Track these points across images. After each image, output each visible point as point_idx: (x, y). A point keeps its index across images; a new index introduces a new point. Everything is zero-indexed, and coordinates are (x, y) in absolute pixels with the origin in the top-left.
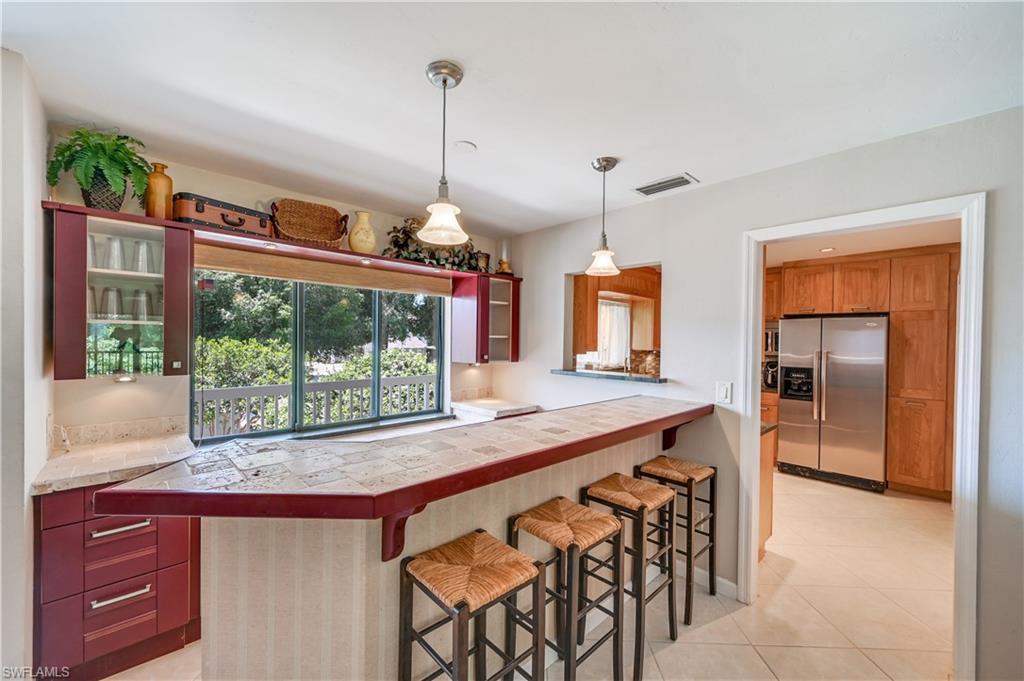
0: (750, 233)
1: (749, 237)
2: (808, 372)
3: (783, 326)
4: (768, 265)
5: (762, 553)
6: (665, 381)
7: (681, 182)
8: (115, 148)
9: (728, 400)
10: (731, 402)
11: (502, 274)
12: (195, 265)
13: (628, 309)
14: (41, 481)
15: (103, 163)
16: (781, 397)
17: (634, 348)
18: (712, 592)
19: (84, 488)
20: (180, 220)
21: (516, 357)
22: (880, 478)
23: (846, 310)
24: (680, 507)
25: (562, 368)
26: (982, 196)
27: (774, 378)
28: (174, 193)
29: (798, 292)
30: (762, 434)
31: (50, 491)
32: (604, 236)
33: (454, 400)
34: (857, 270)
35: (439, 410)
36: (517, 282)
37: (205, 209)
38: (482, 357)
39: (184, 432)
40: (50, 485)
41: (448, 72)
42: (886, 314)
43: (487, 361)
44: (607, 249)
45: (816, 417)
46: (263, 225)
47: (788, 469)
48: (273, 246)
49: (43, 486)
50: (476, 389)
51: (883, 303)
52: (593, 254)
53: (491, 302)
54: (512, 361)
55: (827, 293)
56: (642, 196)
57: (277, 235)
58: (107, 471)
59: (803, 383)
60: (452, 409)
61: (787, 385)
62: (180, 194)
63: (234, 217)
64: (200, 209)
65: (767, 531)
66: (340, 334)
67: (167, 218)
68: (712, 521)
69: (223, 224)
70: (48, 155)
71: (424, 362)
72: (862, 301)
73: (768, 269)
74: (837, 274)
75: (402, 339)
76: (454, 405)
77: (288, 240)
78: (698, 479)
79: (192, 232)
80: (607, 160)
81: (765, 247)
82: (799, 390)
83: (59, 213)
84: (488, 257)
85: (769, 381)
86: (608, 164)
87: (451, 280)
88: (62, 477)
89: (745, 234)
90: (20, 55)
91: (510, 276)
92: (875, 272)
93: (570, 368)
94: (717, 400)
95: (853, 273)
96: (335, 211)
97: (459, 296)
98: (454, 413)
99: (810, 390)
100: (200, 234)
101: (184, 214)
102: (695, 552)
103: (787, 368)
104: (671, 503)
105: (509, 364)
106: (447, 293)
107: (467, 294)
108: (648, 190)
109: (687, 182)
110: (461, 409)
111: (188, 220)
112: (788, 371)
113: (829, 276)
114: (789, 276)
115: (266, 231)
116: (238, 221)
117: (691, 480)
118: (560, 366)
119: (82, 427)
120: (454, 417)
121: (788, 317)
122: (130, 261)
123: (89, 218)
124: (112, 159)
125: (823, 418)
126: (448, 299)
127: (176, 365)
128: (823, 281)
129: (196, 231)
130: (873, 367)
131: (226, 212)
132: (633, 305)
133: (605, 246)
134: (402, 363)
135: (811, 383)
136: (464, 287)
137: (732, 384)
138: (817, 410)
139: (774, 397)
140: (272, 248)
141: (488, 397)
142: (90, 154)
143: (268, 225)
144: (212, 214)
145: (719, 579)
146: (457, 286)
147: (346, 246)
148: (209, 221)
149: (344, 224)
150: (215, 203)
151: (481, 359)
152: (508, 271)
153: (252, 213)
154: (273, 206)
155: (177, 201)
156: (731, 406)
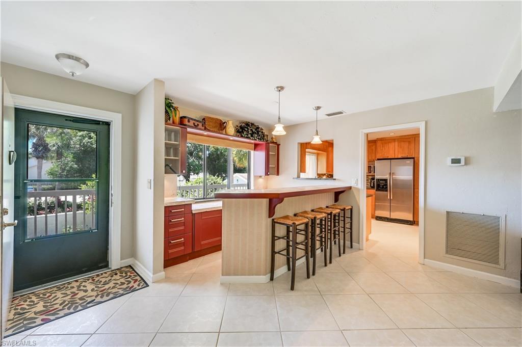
1: (362, 132)
2: (386, 180)
3: (377, 164)
4: (369, 139)
5: (367, 240)
6: (335, 179)
7: (341, 113)
9: (356, 185)
11: (273, 142)
13: (316, 157)
16: (376, 190)
17: (319, 173)
18: (351, 247)
19: (169, 206)
20: (183, 125)
21: (278, 174)
22: (412, 220)
23: (399, 157)
24: (342, 215)
25: (296, 177)
26: (424, 122)
27: (374, 184)
28: (180, 117)
29: (382, 150)
30: (367, 197)
32: (317, 131)
34: (404, 141)
36: (278, 145)
41: (281, 89)
42: (414, 158)
43: (269, 175)
45: (389, 198)
46: (203, 126)
47: (379, 218)
48: (206, 133)
51: (412, 154)
52: (312, 137)
53: (270, 153)
55: (393, 150)
56: (327, 117)
57: (205, 129)
59: (384, 185)
61: (378, 186)
62: (183, 116)
63: (196, 124)
64: (189, 122)
65: (369, 231)
67: (179, 124)
68: (351, 223)
69: (194, 126)
71: (221, 181)
72: (405, 153)
73: (369, 141)
74: (396, 143)
75: (197, 174)
77: (209, 131)
78: (347, 208)
80: (318, 107)
81: (367, 135)
82: (383, 187)
84: (267, 136)
85: (372, 185)
86: (318, 108)
87: (254, 145)
89: (361, 130)
90: (164, 82)
91: (276, 143)
92: (409, 142)
93: (299, 177)
94: (352, 185)
95: (402, 143)
96: (221, 120)
97: (257, 150)
99: (387, 188)
100: (189, 130)
101: (185, 123)
102: (346, 232)
103: (378, 179)
104: (339, 214)
105: (276, 176)
106: (252, 149)
107: (261, 150)
108: (329, 115)
109: (342, 113)
111: (185, 125)
112: (378, 180)
113: (393, 144)
114: (379, 143)
115: (203, 128)
117: (345, 208)
121: (378, 159)
125: (391, 198)
126: (252, 152)
127: (184, 172)
128: (391, 145)
129: (188, 129)
130: (409, 181)
131: (195, 122)
132: (318, 154)
133: (317, 134)
134: (212, 182)
135: (387, 185)
136: (259, 147)
137: (357, 179)
138: (389, 195)
139: (373, 191)
144: (191, 123)
145: (353, 244)
146: (256, 147)
147: (224, 133)
148: (191, 125)
149: (225, 125)
150: (192, 119)
151: (267, 174)
152: (275, 141)
153: (200, 122)
154: (204, 119)
155: (182, 118)
156: (357, 187)
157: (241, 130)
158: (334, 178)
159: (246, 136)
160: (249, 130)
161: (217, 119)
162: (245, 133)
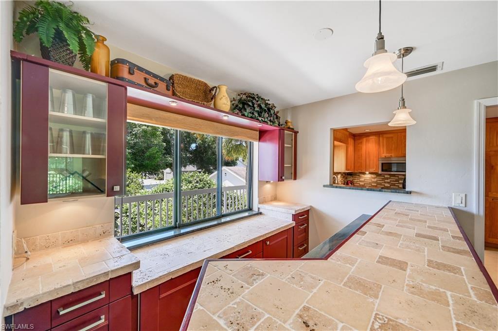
0: (480, 101)
1: (480, 103)
6: (410, 193)
7: (433, 69)
8: (70, 16)
9: (463, 205)
10: (466, 206)
12: (128, 117)
14: (13, 301)
15: (62, 26)
19: (51, 301)
20: (118, 78)
25: (329, 184)
28: (111, 60)
31: (21, 309)
33: (260, 203)
35: (250, 209)
36: (296, 133)
37: (135, 73)
38: (281, 178)
39: (111, 235)
40: (22, 304)
43: (283, 180)
44: (406, 108)
46: (168, 89)
48: (174, 103)
49: (15, 306)
50: (269, 196)
52: (394, 112)
53: (285, 145)
54: (294, 180)
57: (174, 94)
58: (70, 282)
60: (259, 208)
62: (117, 60)
63: (152, 81)
64: (131, 72)
66: (153, 163)
67: (107, 75)
69: (144, 84)
70: (14, 17)
76: (260, 206)
77: (182, 99)
79: (126, 89)
83: (24, 62)
87: (258, 132)
88: (32, 295)
89: (476, 102)
91: (292, 130)
93: (332, 183)
94: (453, 205)
96: (206, 84)
97: (265, 141)
98: (261, 211)
100: (132, 92)
101: (120, 75)
105: (292, 181)
106: (255, 139)
107: (271, 140)
109: (436, 70)
110: (264, 208)
111: (122, 79)
115: (170, 93)
116: (153, 84)
118: (328, 183)
119: (38, 237)
120: (261, 213)
122: (79, 107)
123: (51, 70)
124: (67, 25)
126: (256, 144)
127: (117, 188)
129: (129, 88)
131: (147, 76)
133: (404, 106)
136: (267, 136)
137: (466, 195)
140: (174, 105)
141: (275, 200)
142: (50, 19)
143: (171, 89)
144: (138, 78)
146: (262, 135)
147: (212, 106)
148: (137, 81)
149: (213, 92)
150: (141, 69)
151: (281, 179)
152: (291, 127)
153: (162, 79)
154: (172, 78)
155: (115, 65)
156: (465, 209)
157: (241, 106)
158: (407, 189)
159: (250, 115)
160: (255, 106)
161: (200, 81)
162: (249, 110)
